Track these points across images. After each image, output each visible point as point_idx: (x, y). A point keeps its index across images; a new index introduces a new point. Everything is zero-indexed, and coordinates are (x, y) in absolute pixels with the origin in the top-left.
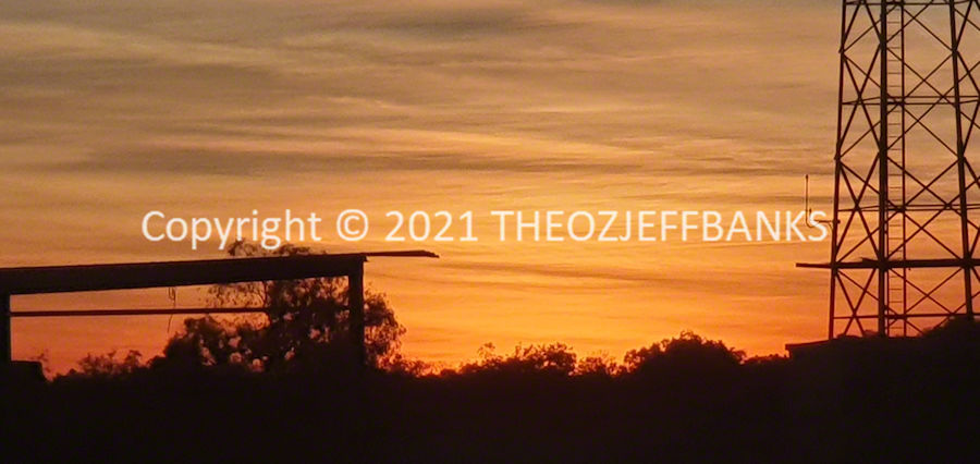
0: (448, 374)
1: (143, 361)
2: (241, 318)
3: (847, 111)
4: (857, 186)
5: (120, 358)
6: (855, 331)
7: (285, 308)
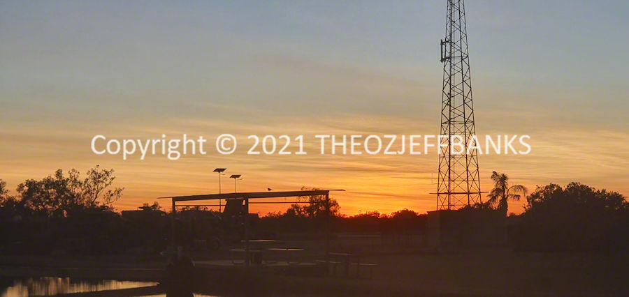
0: (351, 217)
1: (282, 214)
2: (304, 204)
3: (441, 158)
4: (443, 176)
5: (276, 213)
6: (443, 208)
7: (314, 202)
